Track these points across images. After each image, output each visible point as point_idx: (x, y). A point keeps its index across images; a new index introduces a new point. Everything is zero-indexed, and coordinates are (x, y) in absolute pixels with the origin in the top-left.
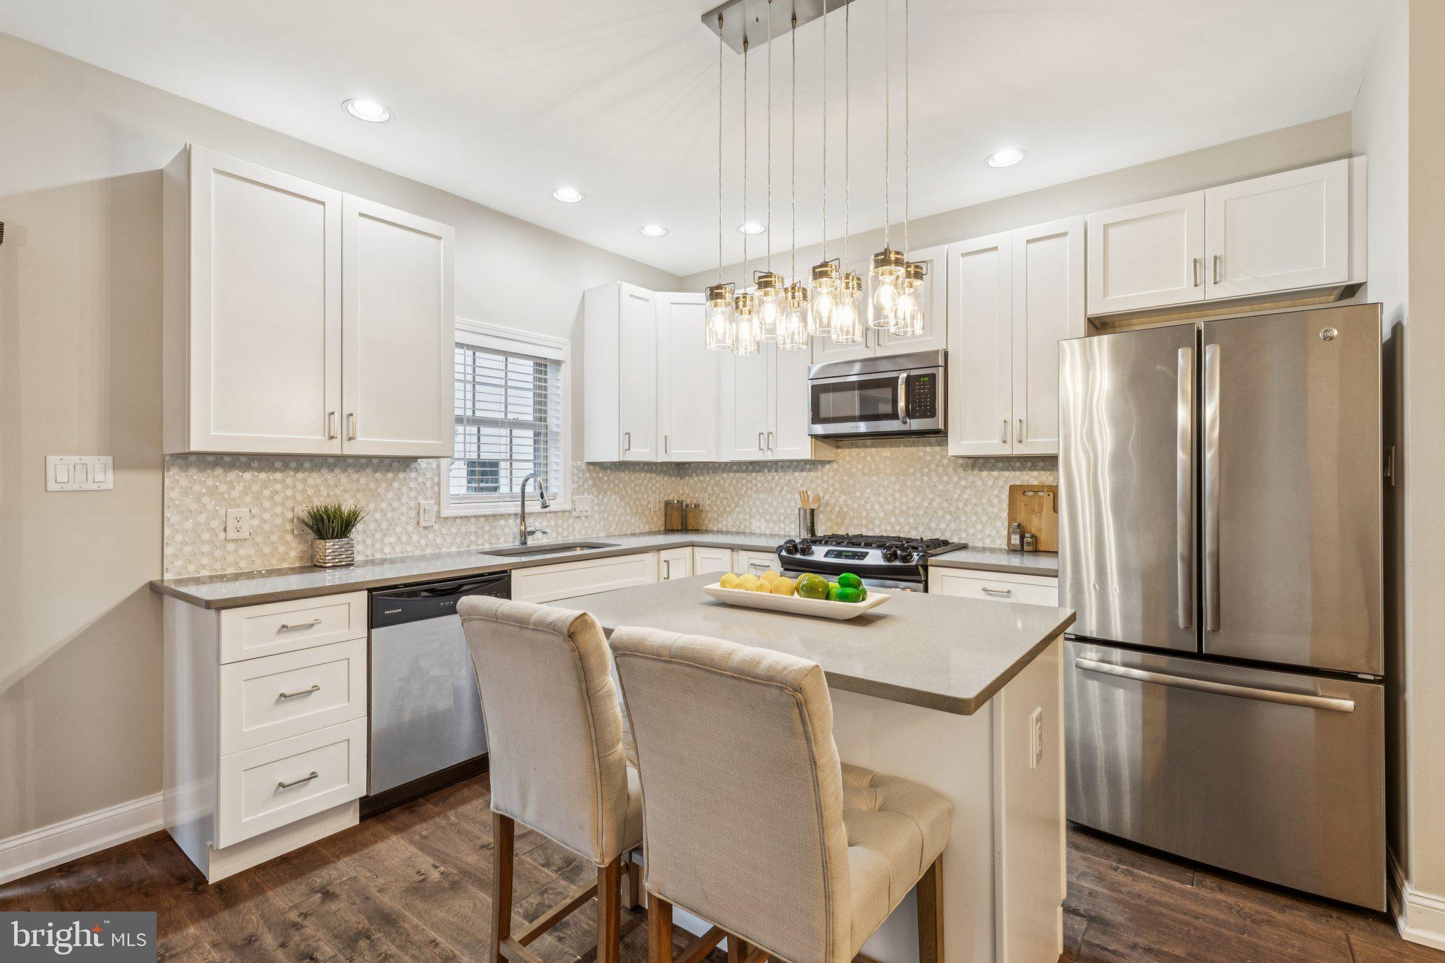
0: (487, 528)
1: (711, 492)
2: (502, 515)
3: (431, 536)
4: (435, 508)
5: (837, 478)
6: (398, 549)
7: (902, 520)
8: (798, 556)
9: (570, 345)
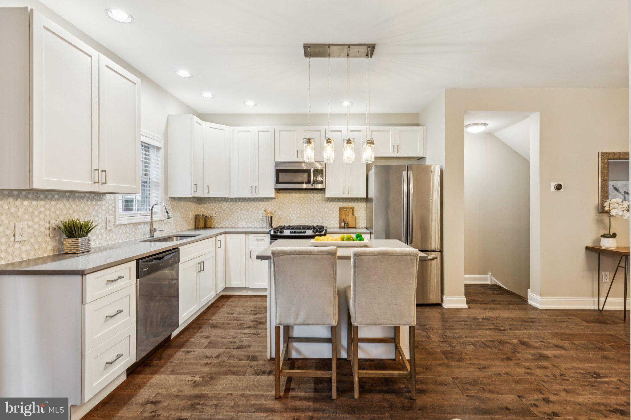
0: (133, 229)
1: (217, 211)
2: (139, 223)
3: (111, 235)
4: (113, 220)
5: (278, 205)
6: (97, 242)
7: (303, 220)
8: (279, 234)
9: (164, 140)
